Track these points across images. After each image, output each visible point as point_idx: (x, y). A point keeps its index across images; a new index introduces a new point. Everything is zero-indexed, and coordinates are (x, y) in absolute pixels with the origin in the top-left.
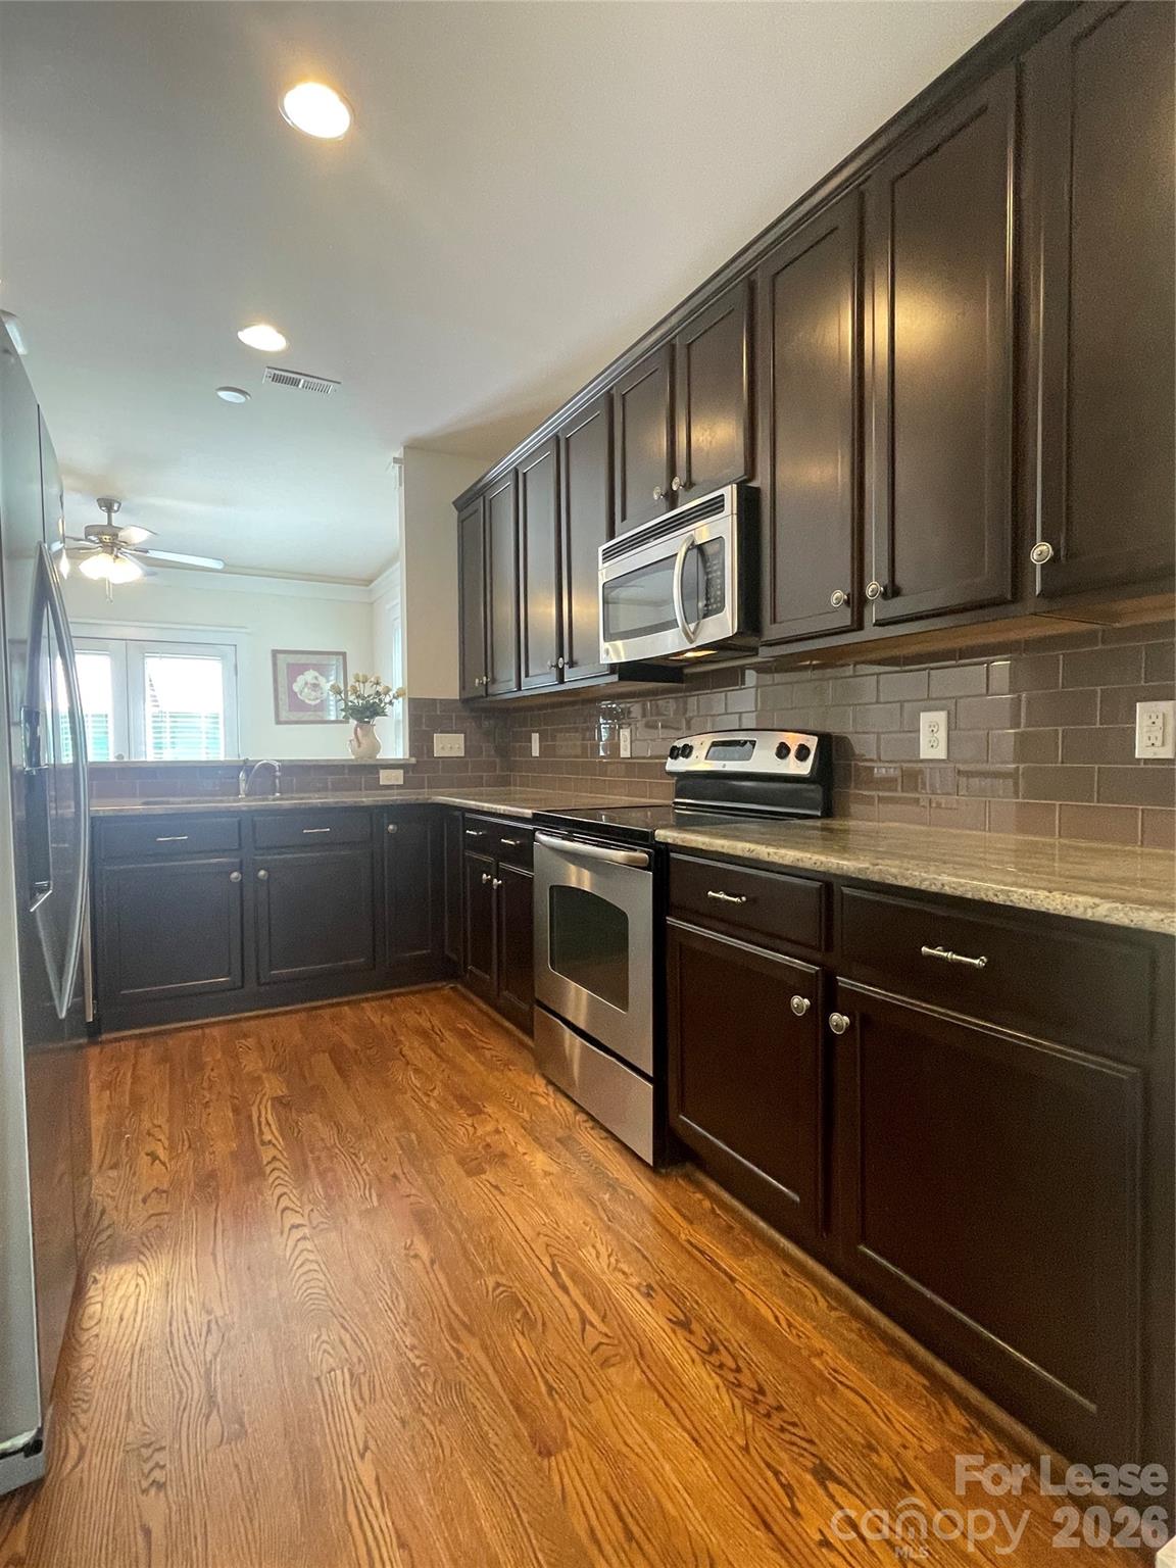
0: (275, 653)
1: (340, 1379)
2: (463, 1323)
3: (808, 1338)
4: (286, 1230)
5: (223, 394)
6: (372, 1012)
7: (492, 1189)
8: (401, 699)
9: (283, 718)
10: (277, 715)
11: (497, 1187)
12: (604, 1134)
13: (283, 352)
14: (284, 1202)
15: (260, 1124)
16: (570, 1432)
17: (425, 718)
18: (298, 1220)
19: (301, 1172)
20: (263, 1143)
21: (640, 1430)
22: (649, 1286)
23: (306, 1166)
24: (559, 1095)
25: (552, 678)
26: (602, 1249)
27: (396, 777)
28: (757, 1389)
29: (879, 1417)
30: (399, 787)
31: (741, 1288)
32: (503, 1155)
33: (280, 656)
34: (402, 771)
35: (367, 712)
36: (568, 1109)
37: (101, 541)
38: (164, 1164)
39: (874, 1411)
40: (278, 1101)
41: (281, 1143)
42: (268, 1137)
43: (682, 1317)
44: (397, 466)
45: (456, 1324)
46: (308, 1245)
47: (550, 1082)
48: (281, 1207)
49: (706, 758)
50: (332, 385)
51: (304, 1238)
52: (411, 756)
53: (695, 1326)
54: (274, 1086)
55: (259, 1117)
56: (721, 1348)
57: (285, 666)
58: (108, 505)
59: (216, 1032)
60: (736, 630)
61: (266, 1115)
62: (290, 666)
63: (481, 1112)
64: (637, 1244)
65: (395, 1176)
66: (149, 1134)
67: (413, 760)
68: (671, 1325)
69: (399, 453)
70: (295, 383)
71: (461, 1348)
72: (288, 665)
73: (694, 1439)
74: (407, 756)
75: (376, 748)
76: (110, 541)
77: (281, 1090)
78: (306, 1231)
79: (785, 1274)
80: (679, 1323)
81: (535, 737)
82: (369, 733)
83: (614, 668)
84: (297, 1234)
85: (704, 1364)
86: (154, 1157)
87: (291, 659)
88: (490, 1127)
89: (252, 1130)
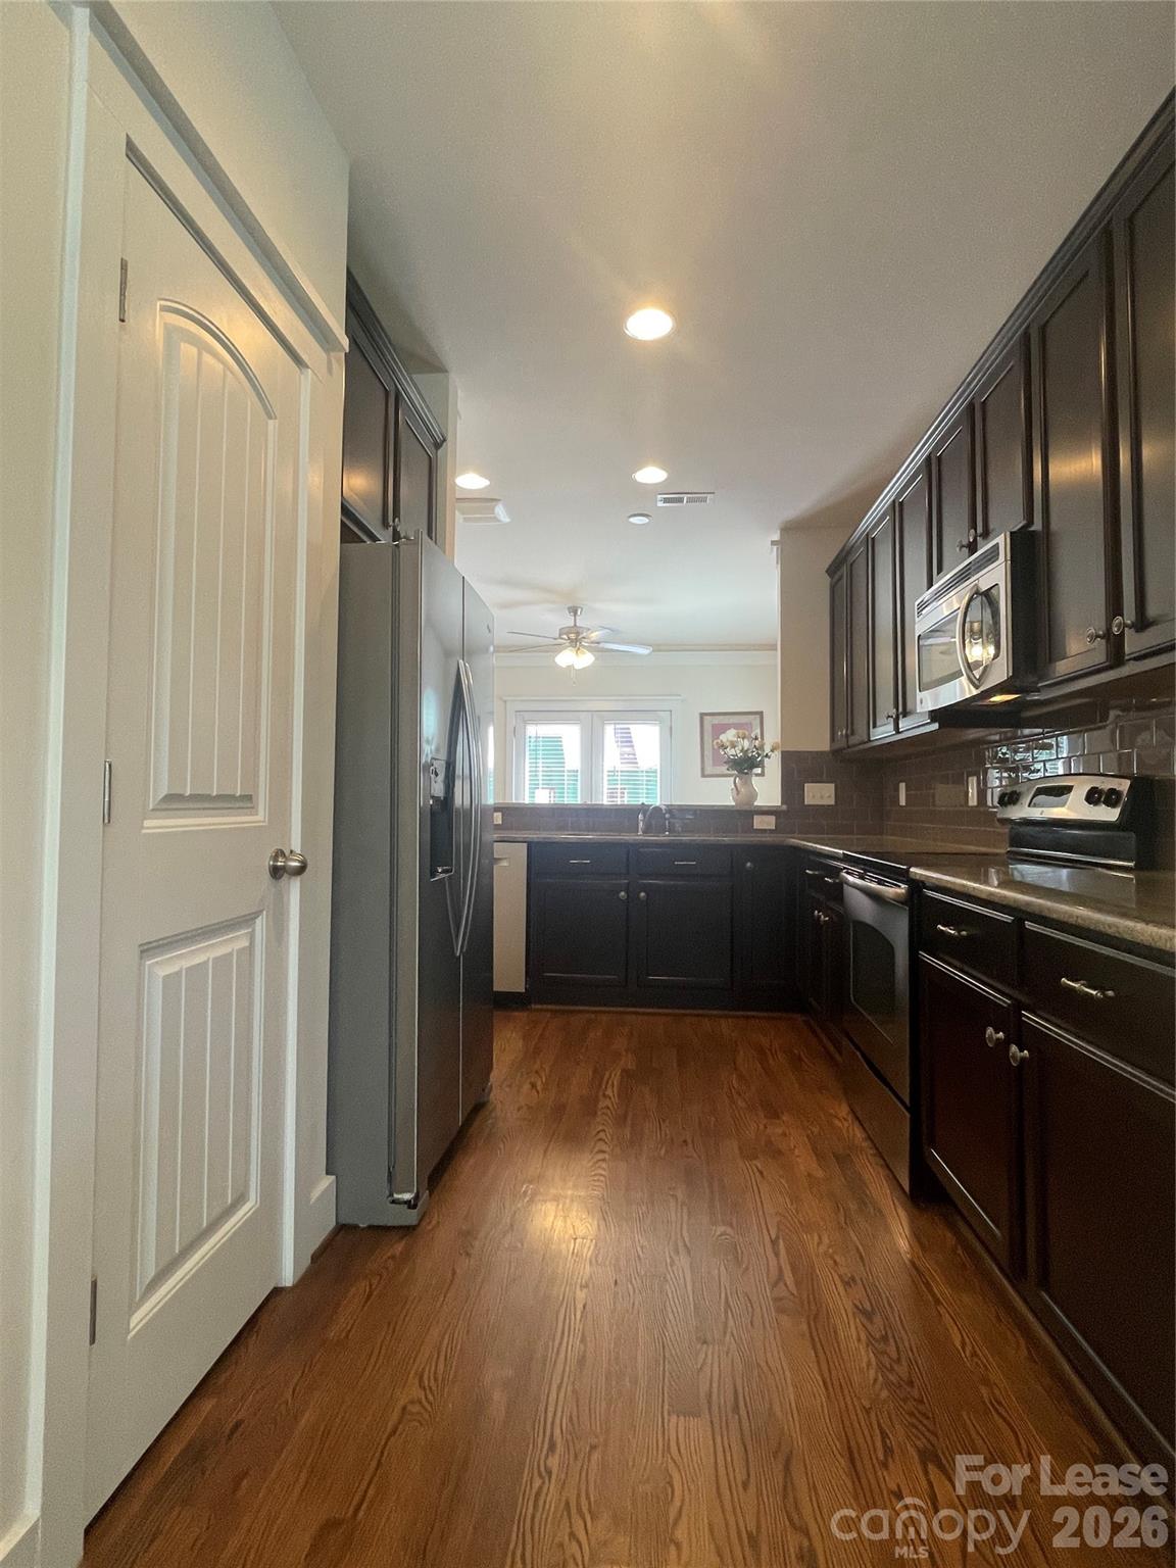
0: (702, 715)
1: (587, 1245)
2: (685, 1245)
3: (987, 1369)
4: (596, 1150)
5: (634, 520)
6: (726, 1026)
7: (757, 1174)
8: (776, 752)
9: (706, 773)
10: (703, 769)
11: (761, 1173)
12: (882, 1162)
13: (666, 480)
14: (602, 1135)
15: (607, 1082)
16: (728, 1338)
17: (798, 770)
18: (605, 1147)
19: (621, 1120)
20: (604, 1095)
21: (782, 1359)
22: (853, 1278)
23: (625, 1117)
24: (857, 1123)
25: (890, 727)
26: (826, 1240)
27: (769, 822)
28: (905, 1379)
29: (1021, 1450)
30: (771, 831)
31: (942, 1311)
32: (780, 1152)
33: (706, 717)
34: (774, 817)
35: (746, 765)
36: (859, 1135)
37: (569, 638)
38: (538, 1092)
39: (1019, 1444)
40: (625, 1071)
41: (615, 1100)
42: (609, 1092)
43: (869, 1309)
44: (775, 548)
45: (680, 1244)
46: (604, 1165)
47: (853, 1111)
48: (598, 1137)
49: (1029, 806)
50: (709, 496)
51: (604, 1160)
52: (782, 803)
53: (877, 1319)
54: (628, 1061)
55: (608, 1079)
56: (892, 1340)
57: (710, 728)
58: (574, 611)
59: (604, 1018)
60: (1011, 674)
61: (615, 1078)
62: (714, 726)
63: (778, 1118)
64: (860, 1247)
65: (685, 1141)
66: (537, 1072)
67: (785, 807)
68: (855, 1310)
69: (776, 537)
70: (680, 500)
71: (676, 1258)
72: (712, 724)
73: (825, 1383)
74: (779, 804)
75: (753, 795)
76: (574, 638)
77: (631, 1066)
78: (607, 1156)
79: (998, 1317)
80: (864, 1312)
81: (902, 786)
82: (747, 783)
83: (935, 715)
84: (601, 1156)
85: (868, 1346)
86: (533, 1086)
87: (717, 720)
88: (779, 1131)
89: (600, 1085)
